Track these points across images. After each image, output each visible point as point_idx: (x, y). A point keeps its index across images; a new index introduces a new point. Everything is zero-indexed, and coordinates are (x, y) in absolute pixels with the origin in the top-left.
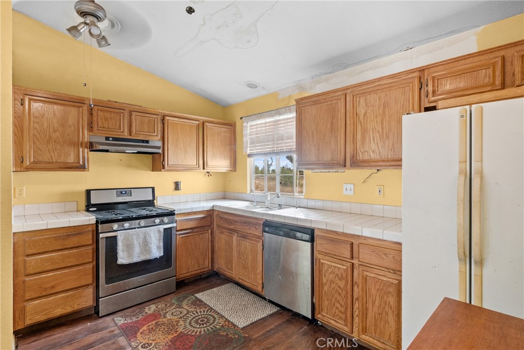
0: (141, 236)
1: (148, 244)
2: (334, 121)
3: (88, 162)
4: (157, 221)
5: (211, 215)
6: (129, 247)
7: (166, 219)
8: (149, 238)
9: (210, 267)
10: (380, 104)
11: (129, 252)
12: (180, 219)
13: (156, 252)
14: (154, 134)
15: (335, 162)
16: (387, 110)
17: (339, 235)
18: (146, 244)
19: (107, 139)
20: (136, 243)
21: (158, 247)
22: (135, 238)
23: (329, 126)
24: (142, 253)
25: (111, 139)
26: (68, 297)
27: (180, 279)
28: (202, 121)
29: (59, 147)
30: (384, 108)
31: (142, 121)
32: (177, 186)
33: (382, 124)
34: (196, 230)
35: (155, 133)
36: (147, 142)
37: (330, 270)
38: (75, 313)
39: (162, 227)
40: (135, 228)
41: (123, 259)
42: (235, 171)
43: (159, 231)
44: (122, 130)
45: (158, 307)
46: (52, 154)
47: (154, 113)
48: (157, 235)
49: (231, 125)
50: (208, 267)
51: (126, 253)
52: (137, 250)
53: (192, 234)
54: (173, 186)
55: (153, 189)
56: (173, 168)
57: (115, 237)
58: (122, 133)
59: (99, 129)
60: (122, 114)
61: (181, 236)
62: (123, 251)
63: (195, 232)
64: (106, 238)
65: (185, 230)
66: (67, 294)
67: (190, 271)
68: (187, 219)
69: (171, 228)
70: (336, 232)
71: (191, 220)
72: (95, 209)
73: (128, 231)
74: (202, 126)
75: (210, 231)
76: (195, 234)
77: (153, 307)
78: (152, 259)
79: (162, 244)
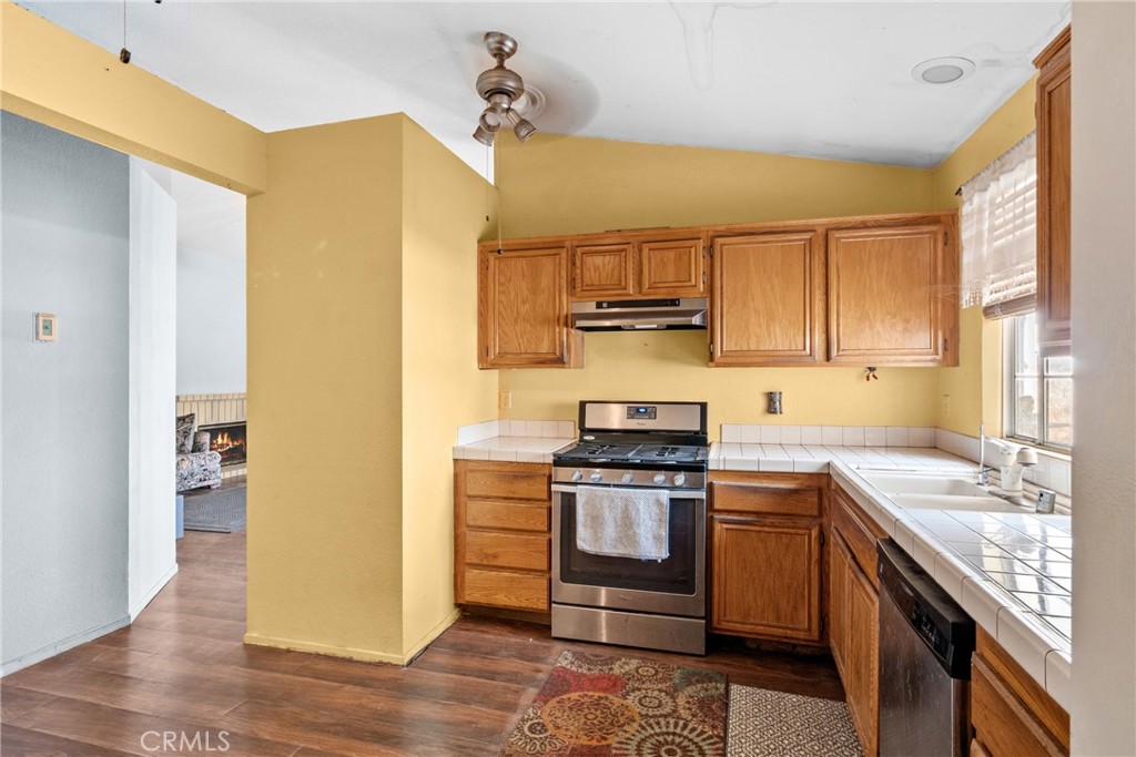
0: (620, 503)
1: (632, 524)
3: (569, 351)
4: (660, 478)
5: (820, 490)
6: (596, 521)
7: (680, 479)
8: (634, 513)
9: (815, 634)
11: (596, 532)
12: (723, 483)
13: (652, 544)
14: (689, 284)
18: (627, 523)
19: (599, 305)
20: (608, 515)
21: (657, 538)
22: (606, 503)
24: (619, 540)
25: (605, 305)
26: (513, 579)
27: (720, 629)
28: (821, 231)
29: (528, 328)
31: (662, 260)
32: (772, 403)
34: (769, 520)
35: (690, 281)
36: (674, 302)
38: (523, 612)
39: (665, 495)
40: (609, 485)
41: (584, 541)
42: (956, 363)
43: (658, 502)
44: (623, 284)
45: (640, 670)
46: (521, 341)
47: (691, 236)
48: (655, 509)
49: (935, 221)
50: (809, 629)
51: (589, 531)
52: (610, 531)
53: (758, 528)
54: (762, 403)
55: (704, 406)
56: (734, 360)
57: (574, 495)
58: (624, 292)
59: (585, 288)
60: (623, 254)
61: (725, 526)
62: (584, 526)
63: (765, 526)
64: (563, 493)
65: (740, 513)
66: (512, 575)
67: (752, 621)
68: (742, 487)
69: (694, 500)
71: (755, 490)
72: (593, 438)
73: (595, 488)
74: (823, 243)
75: (814, 533)
76: (766, 529)
77: (634, 663)
78: (643, 559)
79: (664, 533)
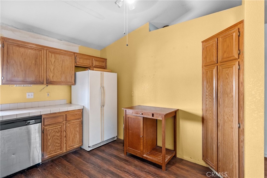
2: (37, 60)
10: (61, 60)
15: (38, 81)
16: (64, 63)
17: (56, 114)
23: (33, 62)
30: (63, 62)
33: (62, 67)
37: (53, 131)
70: (55, 113)
